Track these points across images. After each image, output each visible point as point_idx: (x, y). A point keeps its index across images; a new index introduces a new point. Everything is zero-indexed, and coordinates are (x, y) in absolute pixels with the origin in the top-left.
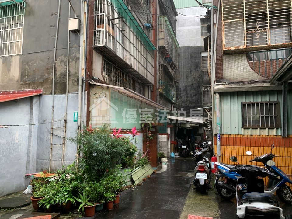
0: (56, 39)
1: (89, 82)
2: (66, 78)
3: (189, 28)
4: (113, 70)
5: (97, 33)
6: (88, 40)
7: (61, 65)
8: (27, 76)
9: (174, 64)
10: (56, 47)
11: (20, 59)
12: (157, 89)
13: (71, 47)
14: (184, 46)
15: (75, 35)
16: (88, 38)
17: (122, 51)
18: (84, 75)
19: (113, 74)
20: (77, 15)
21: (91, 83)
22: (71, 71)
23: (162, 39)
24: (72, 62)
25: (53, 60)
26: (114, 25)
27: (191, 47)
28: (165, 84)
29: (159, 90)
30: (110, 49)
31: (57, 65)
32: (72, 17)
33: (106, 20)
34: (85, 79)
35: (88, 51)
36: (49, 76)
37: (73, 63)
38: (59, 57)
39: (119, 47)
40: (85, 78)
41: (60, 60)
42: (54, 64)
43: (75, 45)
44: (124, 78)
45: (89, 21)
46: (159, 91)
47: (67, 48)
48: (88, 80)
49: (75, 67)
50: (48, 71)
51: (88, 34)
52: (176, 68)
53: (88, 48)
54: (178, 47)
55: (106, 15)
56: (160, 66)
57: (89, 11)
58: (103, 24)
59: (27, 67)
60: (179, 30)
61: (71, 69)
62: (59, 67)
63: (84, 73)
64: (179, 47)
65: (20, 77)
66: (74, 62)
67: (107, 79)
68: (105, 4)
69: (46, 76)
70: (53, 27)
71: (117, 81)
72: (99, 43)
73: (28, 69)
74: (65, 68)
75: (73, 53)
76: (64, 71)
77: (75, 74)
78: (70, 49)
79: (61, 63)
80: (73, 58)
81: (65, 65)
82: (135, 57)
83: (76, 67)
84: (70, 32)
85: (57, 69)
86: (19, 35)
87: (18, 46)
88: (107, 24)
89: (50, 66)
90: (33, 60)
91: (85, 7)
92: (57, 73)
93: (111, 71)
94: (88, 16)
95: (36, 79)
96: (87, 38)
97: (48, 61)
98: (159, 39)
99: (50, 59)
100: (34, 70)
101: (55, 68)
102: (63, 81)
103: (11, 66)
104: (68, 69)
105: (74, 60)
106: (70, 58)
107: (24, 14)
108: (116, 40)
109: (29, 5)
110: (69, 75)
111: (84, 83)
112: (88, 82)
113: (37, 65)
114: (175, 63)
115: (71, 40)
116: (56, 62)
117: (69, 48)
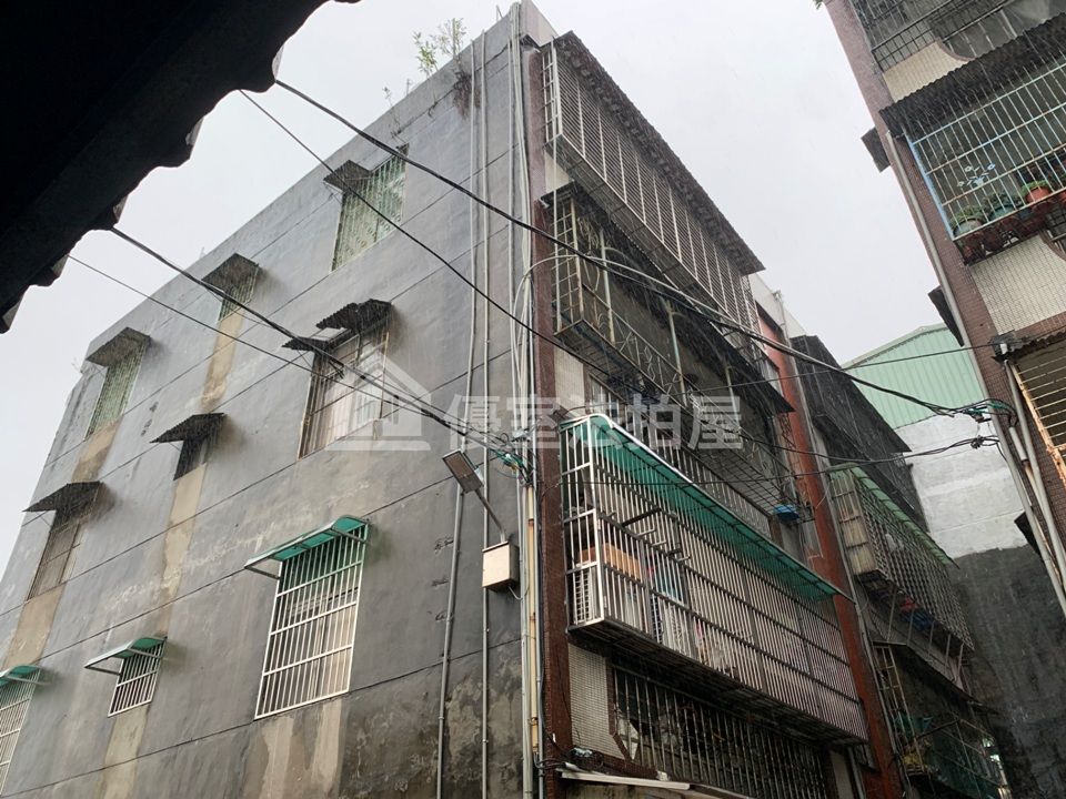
0: (448, 624)
1: (560, 774)
2: (482, 767)
3: (971, 482)
4: (662, 703)
5: (577, 579)
6: (546, 609)
7: (464, 714)
8: (361, 769)
9: (949, 632)
10: (449, 651)
11: (343, 709)
12: (895, 758)
13: (493, 644)
14: (971, 552)
15: (503, 602)
16: (546, 604)
17: (684, 629)
18: (538, 746)
19: (664, 721)
20: (509, 533)
21: (564, 775)
22: (496, 737)
23: (860, 545)
24: (498, 700)
25: (439, 702)
26: (635, 540)
27: (1004, 550)
28: (926, 726)
29: (907, 760)
30: (631, 627)
31: (450, 716)
32: (492, 543)
33: (600, 531)
34: (544, 763)
35: (547, 650)
36: (427, 761)
37: (501, 703)
38: (459, 688)
39: (668, 615)
40: (544, 756)
41: (460, 698)
42: (441, 717)
43: (507, 637)
44: (716, 731)
45: (544, 546)
46: (909, 767)
47: (482, 651)
48: (555, 767)
49: (507, 720)
50: (424, 745)
51: (545, 589)
52: (965, 647)
53: (547, 640)
54: (946, 561)
55: (601, 515)
56: (879, 651)
57: (544, 514)
58: (593, 545)
59: (361, 736)
60: (931, 498)
61: (494, 725)
62: (456, 724)
63: (537, 738)
64: (949, 562)
65: (339, 776)
66: (505, 698)
67: (639, 747)
68: (592, 480)
69: (418, 763)
70: (439, 586)
71: (686, 750)
72: (587, 615)
73: (365, 743)
74: (477, 727)
75: (501, 666)
76: (473, 740)
77: (508, 746)
78: (492, 652)
79: (465, 709)
80: (502, 682)
81: (475, 714)
82: (748, 637)
83: (511, 719)
84: (490, 592)
85: (451, 733)
86: (345, 628)
87: (341, 664)
88: (607, 541)
89: (429, 723)
90: (379, 709)
91: (529, 504)
92: (451, 748)
93: (654, 708)
94: (540, 532)
95: (386, 779)
96: (541, 604)
97: (424, 707)
98: (848, 548)
99: (429, 696)
100: (381, 746)
101: (446, 728)
102: (469, 779)
103: (317, 739)
104: (487, 726)
105: (503, 689)
106: (490, 686)
107: (362, 561)
108: (651, 592)
109: (377, 530)
110: (490, 752)
111: (541, 780)
112: (554, 772)
113: (391, 727)
114: (950, 627)
115: (491, 619)
116: (449, 705)
117: (488, 649)
